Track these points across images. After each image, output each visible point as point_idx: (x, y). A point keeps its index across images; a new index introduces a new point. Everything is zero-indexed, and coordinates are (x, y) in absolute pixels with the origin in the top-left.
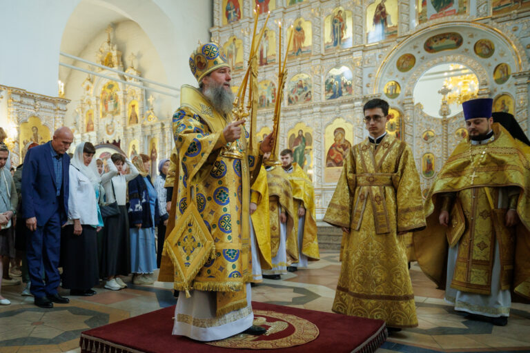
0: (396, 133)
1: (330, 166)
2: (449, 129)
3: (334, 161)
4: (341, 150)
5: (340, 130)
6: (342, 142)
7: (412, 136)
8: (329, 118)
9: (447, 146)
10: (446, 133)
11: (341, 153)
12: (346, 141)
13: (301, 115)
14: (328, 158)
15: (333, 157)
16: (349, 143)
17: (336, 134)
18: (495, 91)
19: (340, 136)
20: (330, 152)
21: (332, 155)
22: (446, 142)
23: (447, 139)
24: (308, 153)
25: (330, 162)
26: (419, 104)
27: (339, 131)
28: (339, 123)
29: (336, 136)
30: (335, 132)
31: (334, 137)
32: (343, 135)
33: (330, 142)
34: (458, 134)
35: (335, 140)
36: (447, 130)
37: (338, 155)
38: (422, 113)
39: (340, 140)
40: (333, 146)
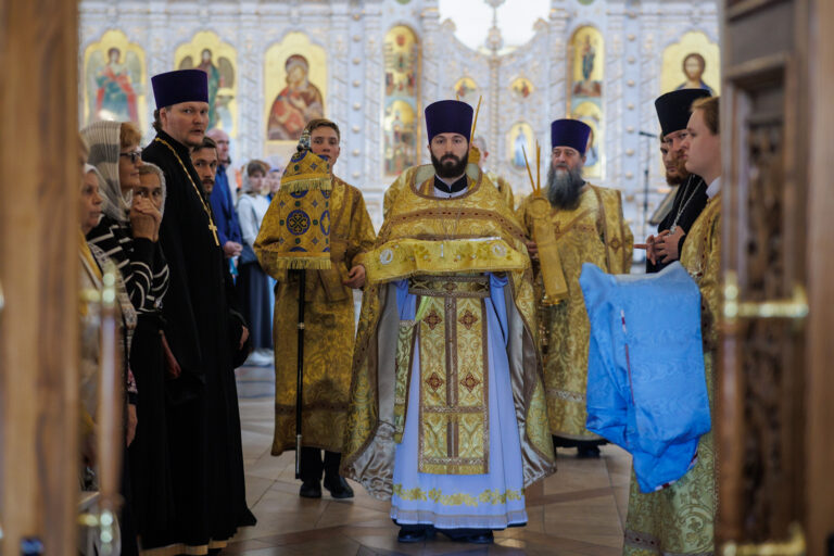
0: (408, 76)
1: (274, 137)
2: (501, 78)
3: (284, 126)
4: (301, 103)
5: (297, 61)
6: (303, 88)
7: (436, 85)
8: (274, 29)
9: (497, 109)
10: (497, 85)
11: (301, 110)
12: (310, 85)
13: (210, 13)
14: (272, 121)
15: (282, 119)
16: (317, 90)
17: (290, 67)
18: (575, 14)
19: (298, 73)
20: (277, 107)
21: (281, 114)
22: (497, 104)
23: (497, 97)
24: (225, 104)
25: (276, 129)
26: (449, 21)
27: (295, 62)
28: (295, 44)
29: (289, 73)
30: (288, 63)
31: (284, 75)
32: (305, 72)
33: (275, 84)
34: (516, 89)
35: (288, 81)
36: (497, 78)
37: (292, 116)
38: (455, 41)
39: (297, 83)
40: (284, 93)
